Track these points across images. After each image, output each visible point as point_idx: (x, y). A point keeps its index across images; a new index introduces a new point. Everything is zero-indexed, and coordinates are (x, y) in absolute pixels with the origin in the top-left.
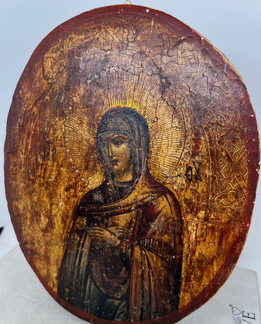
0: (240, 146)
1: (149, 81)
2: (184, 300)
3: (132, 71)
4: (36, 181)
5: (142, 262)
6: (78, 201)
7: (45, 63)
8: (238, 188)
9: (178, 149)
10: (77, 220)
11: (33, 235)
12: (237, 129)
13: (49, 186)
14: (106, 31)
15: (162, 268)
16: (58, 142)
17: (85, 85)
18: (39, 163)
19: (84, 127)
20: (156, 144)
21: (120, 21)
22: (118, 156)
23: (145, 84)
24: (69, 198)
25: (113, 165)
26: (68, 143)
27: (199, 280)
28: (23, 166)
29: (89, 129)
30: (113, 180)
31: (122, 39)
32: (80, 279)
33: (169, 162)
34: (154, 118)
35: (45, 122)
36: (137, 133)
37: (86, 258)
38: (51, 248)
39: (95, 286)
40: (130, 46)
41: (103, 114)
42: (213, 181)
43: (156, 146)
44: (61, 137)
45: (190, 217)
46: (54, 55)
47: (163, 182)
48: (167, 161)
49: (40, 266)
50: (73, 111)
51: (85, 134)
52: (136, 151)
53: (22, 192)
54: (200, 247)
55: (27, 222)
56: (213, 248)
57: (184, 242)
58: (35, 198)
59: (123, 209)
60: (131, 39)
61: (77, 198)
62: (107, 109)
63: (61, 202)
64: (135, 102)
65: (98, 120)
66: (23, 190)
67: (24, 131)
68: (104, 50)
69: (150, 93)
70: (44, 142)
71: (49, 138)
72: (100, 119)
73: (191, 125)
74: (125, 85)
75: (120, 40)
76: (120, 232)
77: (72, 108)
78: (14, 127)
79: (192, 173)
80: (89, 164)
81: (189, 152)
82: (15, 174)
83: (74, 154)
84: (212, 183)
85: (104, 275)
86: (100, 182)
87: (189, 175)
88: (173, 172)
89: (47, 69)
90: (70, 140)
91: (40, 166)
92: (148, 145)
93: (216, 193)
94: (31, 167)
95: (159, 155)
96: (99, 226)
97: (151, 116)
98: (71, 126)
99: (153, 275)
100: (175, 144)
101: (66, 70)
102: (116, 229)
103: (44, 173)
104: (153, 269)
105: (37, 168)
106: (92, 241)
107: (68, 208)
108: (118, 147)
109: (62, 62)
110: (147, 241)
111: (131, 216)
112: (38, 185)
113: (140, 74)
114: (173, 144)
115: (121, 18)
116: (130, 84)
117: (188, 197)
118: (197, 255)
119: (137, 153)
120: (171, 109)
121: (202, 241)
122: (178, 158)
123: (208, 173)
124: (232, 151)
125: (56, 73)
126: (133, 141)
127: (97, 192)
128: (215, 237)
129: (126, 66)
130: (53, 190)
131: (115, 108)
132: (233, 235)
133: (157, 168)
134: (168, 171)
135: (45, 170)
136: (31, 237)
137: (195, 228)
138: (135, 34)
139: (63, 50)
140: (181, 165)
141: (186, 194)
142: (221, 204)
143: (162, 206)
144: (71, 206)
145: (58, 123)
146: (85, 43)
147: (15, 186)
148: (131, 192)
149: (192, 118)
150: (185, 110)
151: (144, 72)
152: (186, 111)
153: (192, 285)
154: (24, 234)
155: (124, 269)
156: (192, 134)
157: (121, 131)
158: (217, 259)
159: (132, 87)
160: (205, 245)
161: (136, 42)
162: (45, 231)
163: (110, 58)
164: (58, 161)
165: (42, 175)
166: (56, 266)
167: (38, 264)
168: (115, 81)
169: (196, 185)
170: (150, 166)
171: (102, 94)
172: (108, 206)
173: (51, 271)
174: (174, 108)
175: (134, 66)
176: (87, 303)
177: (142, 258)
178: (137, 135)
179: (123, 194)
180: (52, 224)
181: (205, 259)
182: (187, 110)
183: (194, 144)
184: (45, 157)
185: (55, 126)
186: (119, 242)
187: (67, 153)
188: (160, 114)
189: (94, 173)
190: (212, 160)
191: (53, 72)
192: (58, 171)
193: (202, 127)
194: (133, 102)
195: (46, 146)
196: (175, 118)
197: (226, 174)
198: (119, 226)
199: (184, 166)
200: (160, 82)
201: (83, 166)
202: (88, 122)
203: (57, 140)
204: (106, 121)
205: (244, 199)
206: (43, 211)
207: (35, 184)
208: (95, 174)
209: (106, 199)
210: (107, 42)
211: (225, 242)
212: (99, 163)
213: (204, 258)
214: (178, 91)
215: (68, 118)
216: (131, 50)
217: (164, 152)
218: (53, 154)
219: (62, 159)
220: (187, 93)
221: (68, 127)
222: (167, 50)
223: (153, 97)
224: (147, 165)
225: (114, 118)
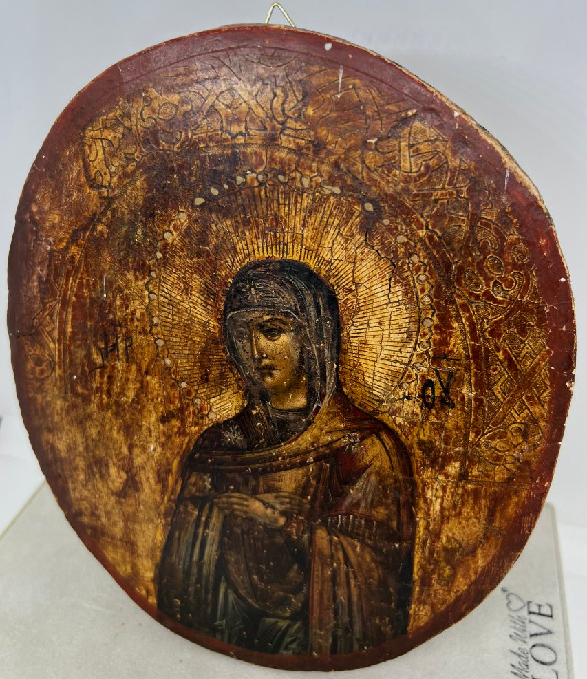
0: (535, 340)
1: (335, 207)
2: (419, 618)
3: (297, 184)
4: (93, 398)
5: (332, 557)
6: (190, 441)
7: (88, 151)
8: (530, 419)
9: (403, 346)
10: (189, 478)
11: (94, 500)
12: (530, 307)
13: (122, 411)
14: (233, 88)
15: (373, 565)
16: (135, 324)
17: (189, 209)
18: (95, 364)
19: (193, 297)
20: (355, 335)
22: (273, 358)
23: (328, 213)
24: (169, 437)
25: (263, 376)
26: (159, 328)
27: (448, 583)
28: (57, 367)
29: (205, 302)
30: (264, 404)
31: (270, 111)
32: (203, 583)
33: (386, 372)
34: (350, 284)
35: (101, 278)
36: (313, 313)
37: (214, 548)
38: (137, 526)
39: (235, 596)
40: (289, 128)
42: (477, 408)
43: (355, 340)
44: (142, 314)
45: (429, 474)
46: (109, 135)
47: (374, 411)
48: (381, 370)
49: (116, 557)
50: (165, 263)
51: (196, 311)
52: (312, 348)
53: (60, 417)
54: (450, 525)
55: (79, 474)
56: (475, 526)
57: (418, 519)
58: (93, 432)
59: (290, 460)
60: (292, 111)
61: (188, 438)
62: (244, 261)
63: (151, 442)
64: (305, 249)
65: (226, 284)
66: (64, 413)
67: (54, 295)
68: (229, 132)
69: (339, 232)
70: (103, 321)
71: (114, 313)
73: (431, 297)
74: (283, 214)
75: (265, 113)
76: (285, 502)
77: (164, 256)
78: (28, 282)
79: (433, 393)
80: (210, 372)
81: (427, 353)
82: (42, 381)
83: (174, 351)
84: (476, 411)
85: (255, 577)
86: (235, 409)
87: (429, 396)
88: (393, 391)
89: (95, 163)
90: (163, 321)
91: (99, 370)
92: (339, 338)
93: (484, 430)
94: (76, 370)
95: (364, 357)
96: (238, 492)
97: (344, 280)
98: (163, 293)
99: (355, 577)
100: (396, 336)
101: (141, 171)
102: (277, 497)
103: (107, 383)
104: (356, 567)
105: (90, 372)
106: (225, 517)
107: (168, 455)
108: (273, 341)
109: (130, 152)
110: (342, 518)
111: (306, 475)
112: (98, 406)
113: (316, 190)
114: (392, 336)
116: (294, 212)
117: (425, 438)
118: (444, 539)
119: (316, 353)
120: (386, 266)
121: (455, 516)
122: (404, 364)
123: (467, 392)
124: (517, 350)
125: (117, 176)
126: (304, 327)
127: (231, 428)
128: (480, 509)
130: (132, 418)
131: (262, 261)
132: (517, 503)
133: (359, 383)
134: (383, 389)
135: (110, 377)
136: (89, 502)
137: (440, 493)
138: (301, 101)
139: (132, 125)
140: (410, 376)
141: (422, 431)
142: (493, 449)
143: (371, 454)
144: (176, 452)
145: (133, 285)
146: (182, 113)
147: (44, 404)
148: (305, 430)
149: (433, 284)
150: (418, 269)
151: (326, 186)
152: (420, 269)
153: (434, 590)
154: (72, 496)
155: (296, 567)
156: (433, 315)
157: (278, 309)
158: (483, 545)
159: (297, 219)
160: (460, 523)
161: (304, 118)
162: (121, 494)
163: (244, 153)
164: (140, 363)
165: (105, 388)
166: (152, 559)
167: (111, 554)
168: (258, 204)
169: (443, 414)
170: (345, 379)
171: (231, 230)
172: (256, 455)
173: (141, 567)
174: (393, 264)
175: (301, 173)
176: (221, 625)
177: (333, 548)
178: (313, 318)
179: (288, 432)
180: (136, 483)
181: (461, 546)
182: (422, 268)
183: (439, 337)
184: (107, 353)
185: (126, 291)
186: (282, 521)
187: (157, 347)
188: (363, 275)
189: (222, 390)
190: (476, 368)
191: (110, 172)
192: (142, 382)
193: (454, 302)
194: (301, 250)
195: (109, 331)
196: (395, 284)
197: (505, 394)
198: (281, 491)
199: (417, 379)
200: (360, 209)
201: (195, 376)
202: (203, 286)
203: (132, 320)
204: (244, 287)
205: (541, 438)
206: (114, 457)
207: (90, 404)
208: (224, 391)
209: (251, 442)
210: (236, 115)
211: (500, 516)
212: (231, 370)
213: (458, 546)
214: (402, 229)
215: (155, 276)
216: (292, 136)
217: (374, 351)
218: (126, 348)
219: (147, 360)
220: (422, 233)
221: (157, 295)
222: (376, 139)
223: (346, 241)
224: (337, 376)
225: (261, 281)
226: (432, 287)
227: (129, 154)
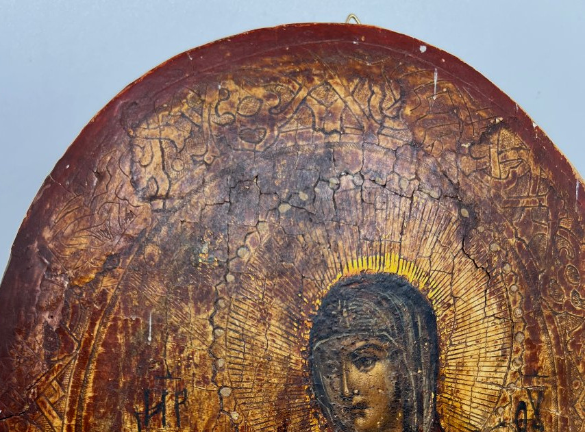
1: (434, 212)
3: (395, 186)
9: (498, 366)
14: (327, 84)
16: (191, 372)
17: (271, 218)
19: (272, 327)
20: (453, 357)
21: (361, 65)
22: (366, 393)
23: (426, 219)
25: (354, 417)
26: (225, 373)
29: (286, 332)
31: (367, 109)
33: (482, 397)
34: (448, 298)
35: (146, 317)
36: (410, 334)
40: (387, 127)
41: (324, 291)
42: (563, 428)
43: (453, 363)
44: (202, 357)
48: (478, 395)
50: (239, 286)
51: (275, 345)
52: (409, 376)
60: (391, 110)
62: (335, 278)
64: (404, 260)
65: (313, 307)
67: (68, 347)
68: (323, 130)
69: (437, 239)
70: (143, 375)
71: (161, 362)
72: (318, 305)
73: (522, 310)
75: (362, 110)
77: (236, 279)
79: (526, 416)
80: (290, 421)
81: (519, 370)
83: (244, 400)
87: (521, 420)
88: (489, 419)
89: (149, 168)
90: (230, 363)
92: (437, 361)
95: (462, 382)
97: (442, 294)
98: (233, 327)
100: (492, 354)
101: (211, 174)
108: (366, 371)
109: (199, 153)
113: (414, 195)
114: (488, 355)
115: (361, 57)
116: (391, 217)
119: (413, 382)
120: (482, 277)
122: (499, 385)
123: (555, 411)
125: (180, 182)
126: (401, 353)
129: (380, 174)
131: (356, 276)
133: (457, 413)
134: (480, 417)
138: (399, 100)
139: (202, 122)
140: (505, 400)
145: (192, 320)
146: (267, 108)
149: (524, 295)
150: (510, 279)
151: (424, 190)
152: (512, 279)
156: (524, 329)
157: (373, 332)
159: (395, 225)
161: (403, 118)
163: (339, 153)
164: (196, 425)
168: (353, 209)
170: (442, 410)
171: (322, 241)
174: (488, 274)
175: (398, 175)
178: (411, 340)
182: (514, 278)
183: (529, 352)
184: (147, 418)
185: (182, 330)
187: (221, 399)
188: (461, 287)
190: (561, 385)
191: (169, 178)
193: (541, 314)
194: (399, 260)
195: (153, 386)
196: (490, 296)
199: (511, 402)
200: (457, 215)
202: (285, 312)
203: (188, 366)
204: (335, 308)
210: (330, 112)
212: (315, 415)
214: (495, 237)
215: (223, 305)
216: (391, 136)
217: (471, 373)
218: (176, 406)
219: (206, 417)
220: (513, 241)
221: (225, 330)
222: (469, 144)
223: (444, 250)
224: (435, 408)
225: (354, 300)
226: (523, 298)
227: (197, 156)
